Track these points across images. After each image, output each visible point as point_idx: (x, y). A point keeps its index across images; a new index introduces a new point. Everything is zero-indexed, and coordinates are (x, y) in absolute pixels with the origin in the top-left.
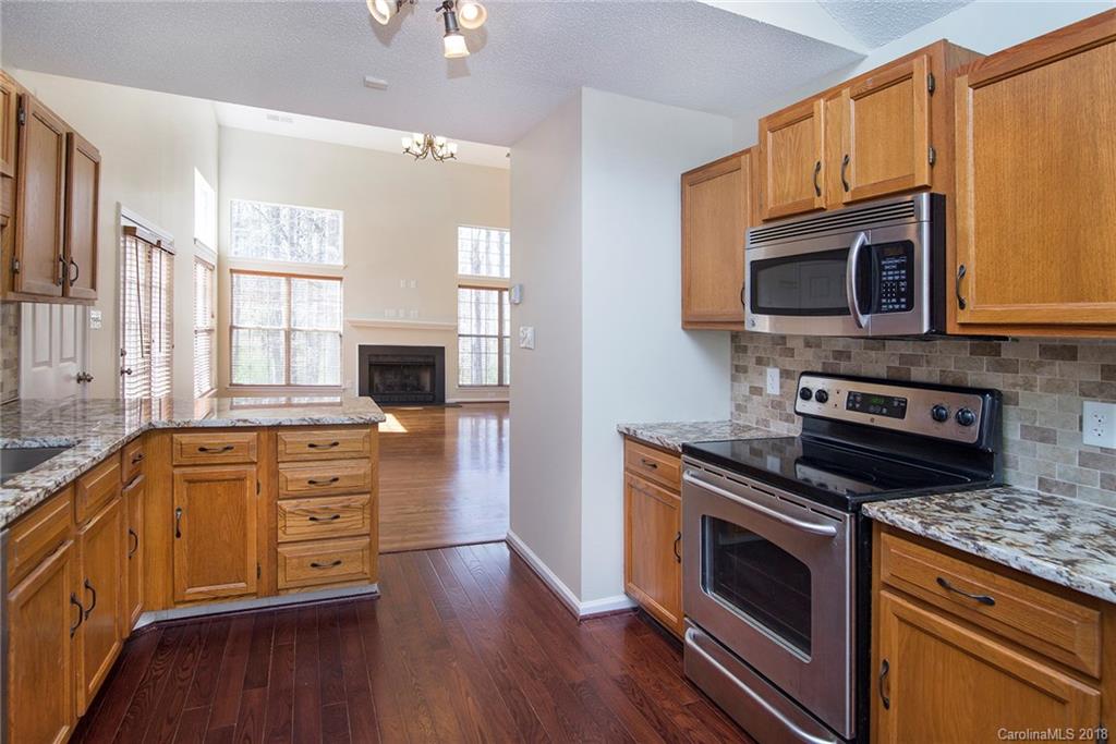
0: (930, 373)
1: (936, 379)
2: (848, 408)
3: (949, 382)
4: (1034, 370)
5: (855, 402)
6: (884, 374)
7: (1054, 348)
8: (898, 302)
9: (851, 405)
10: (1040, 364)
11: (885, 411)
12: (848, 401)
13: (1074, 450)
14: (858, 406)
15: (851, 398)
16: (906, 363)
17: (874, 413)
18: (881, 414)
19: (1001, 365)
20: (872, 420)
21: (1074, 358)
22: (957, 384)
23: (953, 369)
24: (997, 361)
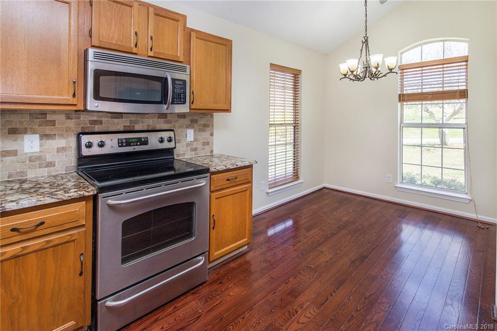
0: (143, 126)
1: (145, 128)
2: (119, 146)
3: (150, 129)
4: (176, 122)
5: (122, 143)
6: (122, 129)
7: (180, 115)
8: (181, 101)
9: (120, 145)
10: (177, 120)
11: (139, 144)
12: (119, 143)
13: (185, 143)
14: (124, 144)
15: (120, 141)
16: (133, 123)
17: (134, 145)
18: (137, 145)
19: (167, 121)
20: (134, 149)
21: (185, 118)
22: (153, 129)
23: (151, 124)
24: (166, 121)
